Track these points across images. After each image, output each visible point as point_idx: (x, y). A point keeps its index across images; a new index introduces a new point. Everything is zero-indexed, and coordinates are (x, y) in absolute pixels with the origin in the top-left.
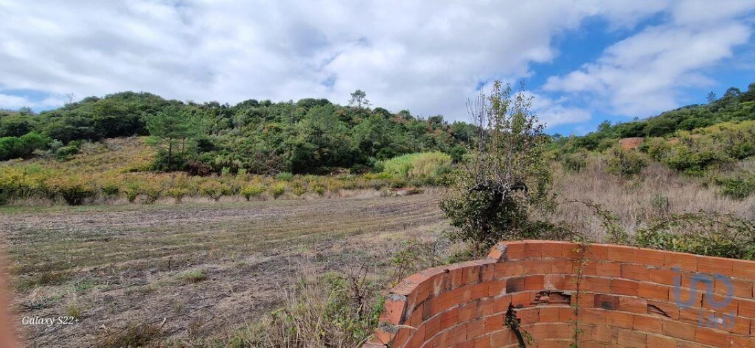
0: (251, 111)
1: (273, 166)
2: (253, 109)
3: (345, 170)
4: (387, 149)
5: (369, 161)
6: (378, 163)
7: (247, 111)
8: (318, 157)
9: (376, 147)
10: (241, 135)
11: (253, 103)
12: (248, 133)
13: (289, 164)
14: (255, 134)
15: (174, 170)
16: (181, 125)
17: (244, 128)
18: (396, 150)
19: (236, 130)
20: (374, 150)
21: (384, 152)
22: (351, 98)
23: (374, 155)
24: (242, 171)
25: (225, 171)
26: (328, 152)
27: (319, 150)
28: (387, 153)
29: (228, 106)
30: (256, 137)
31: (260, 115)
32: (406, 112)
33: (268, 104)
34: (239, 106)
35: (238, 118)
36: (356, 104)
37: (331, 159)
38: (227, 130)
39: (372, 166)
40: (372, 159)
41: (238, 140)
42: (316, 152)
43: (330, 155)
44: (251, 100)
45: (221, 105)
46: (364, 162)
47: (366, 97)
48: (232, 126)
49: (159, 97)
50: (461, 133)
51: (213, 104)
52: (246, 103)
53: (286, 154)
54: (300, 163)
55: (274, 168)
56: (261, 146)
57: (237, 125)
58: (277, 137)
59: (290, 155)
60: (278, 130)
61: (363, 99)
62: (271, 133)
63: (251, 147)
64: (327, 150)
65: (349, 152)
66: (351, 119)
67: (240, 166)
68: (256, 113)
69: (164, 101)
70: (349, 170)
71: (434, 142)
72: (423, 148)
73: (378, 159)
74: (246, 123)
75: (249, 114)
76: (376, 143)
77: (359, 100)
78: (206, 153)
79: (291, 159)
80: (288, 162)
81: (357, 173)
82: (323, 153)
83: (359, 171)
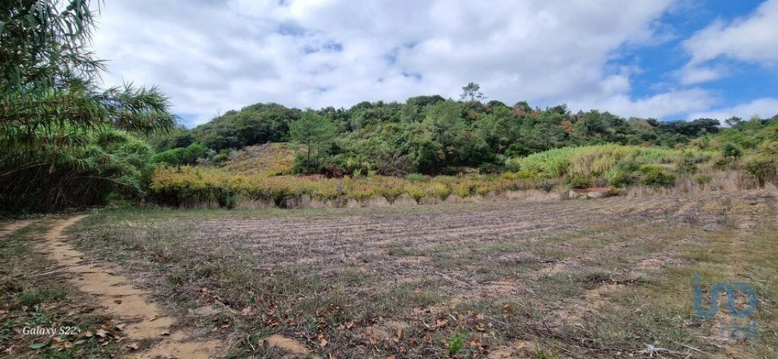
0: (367, 113)
1: (399, 167)
2: (369, 110)
3: (473, 170)
4: (518, 145)
5: (498, 160)
6: (508, 161)
7: (364, 113)
8: (443, 156)
9: (503, 143)
10: (361, 137)
11: (366, 105)
12: (367, 135)
13: (416, 165)
14: (375, 136)
15: (313, 173)
16: (318, 129)
17: (363, 130)
18: (527, 145)
19: (355, 133)
20: (501, 147)
21: (513, 149)
22: (463, 92)
23: (502, 152)
24: (371, 173)
25: (357, 173)
26: (452, 151)
27: (444, 148)
28: (518, 149)
29: (343, 110)
30: (377, 138)
31: (376, 116)
32: (524, 104)
33: (380, 104)
34: (354, 109)
35: (356, 121)
36: (468, 99)
37: (456, 158)
38: (347, 133)
39: (502, 164)
40: (501, 157)
41: (361, 142)
42: (440, 151)
43: (456, 154)
44: (364, 103)
45: (336, 110)
46: (492, 160)
47: (480, 90)
48: (350, 129)
49: (283, 106)
50: (596, 123)
51: (329, 109)
52: (360, 106)
53: (412, 155)
54: (427, 163)
55: (400, 169)
56: (384, 147)
57: (355, 128)
58: (397, 137)
59: (417, 155)
60: (396, 130)
61: (477, 92)
62: (390, 133)
63: (373, 149)
64: (452, 148)
65: (477, 150)
66: (467, 114)
67: (369, 167)
68: (372, 115)
69: (288, 109)
70: (478, 170)
71: (567, 136)
72: (556, 143)
73: (508, 157)
74: (364, 125)
75: (365, 116)
76: (504, 138)
77: (471, 94)
78: (336, 156)
79: (418, 158)
80: (414, 162)
81: (487, 173)
82: (448, 151)
83: (489, 170)
